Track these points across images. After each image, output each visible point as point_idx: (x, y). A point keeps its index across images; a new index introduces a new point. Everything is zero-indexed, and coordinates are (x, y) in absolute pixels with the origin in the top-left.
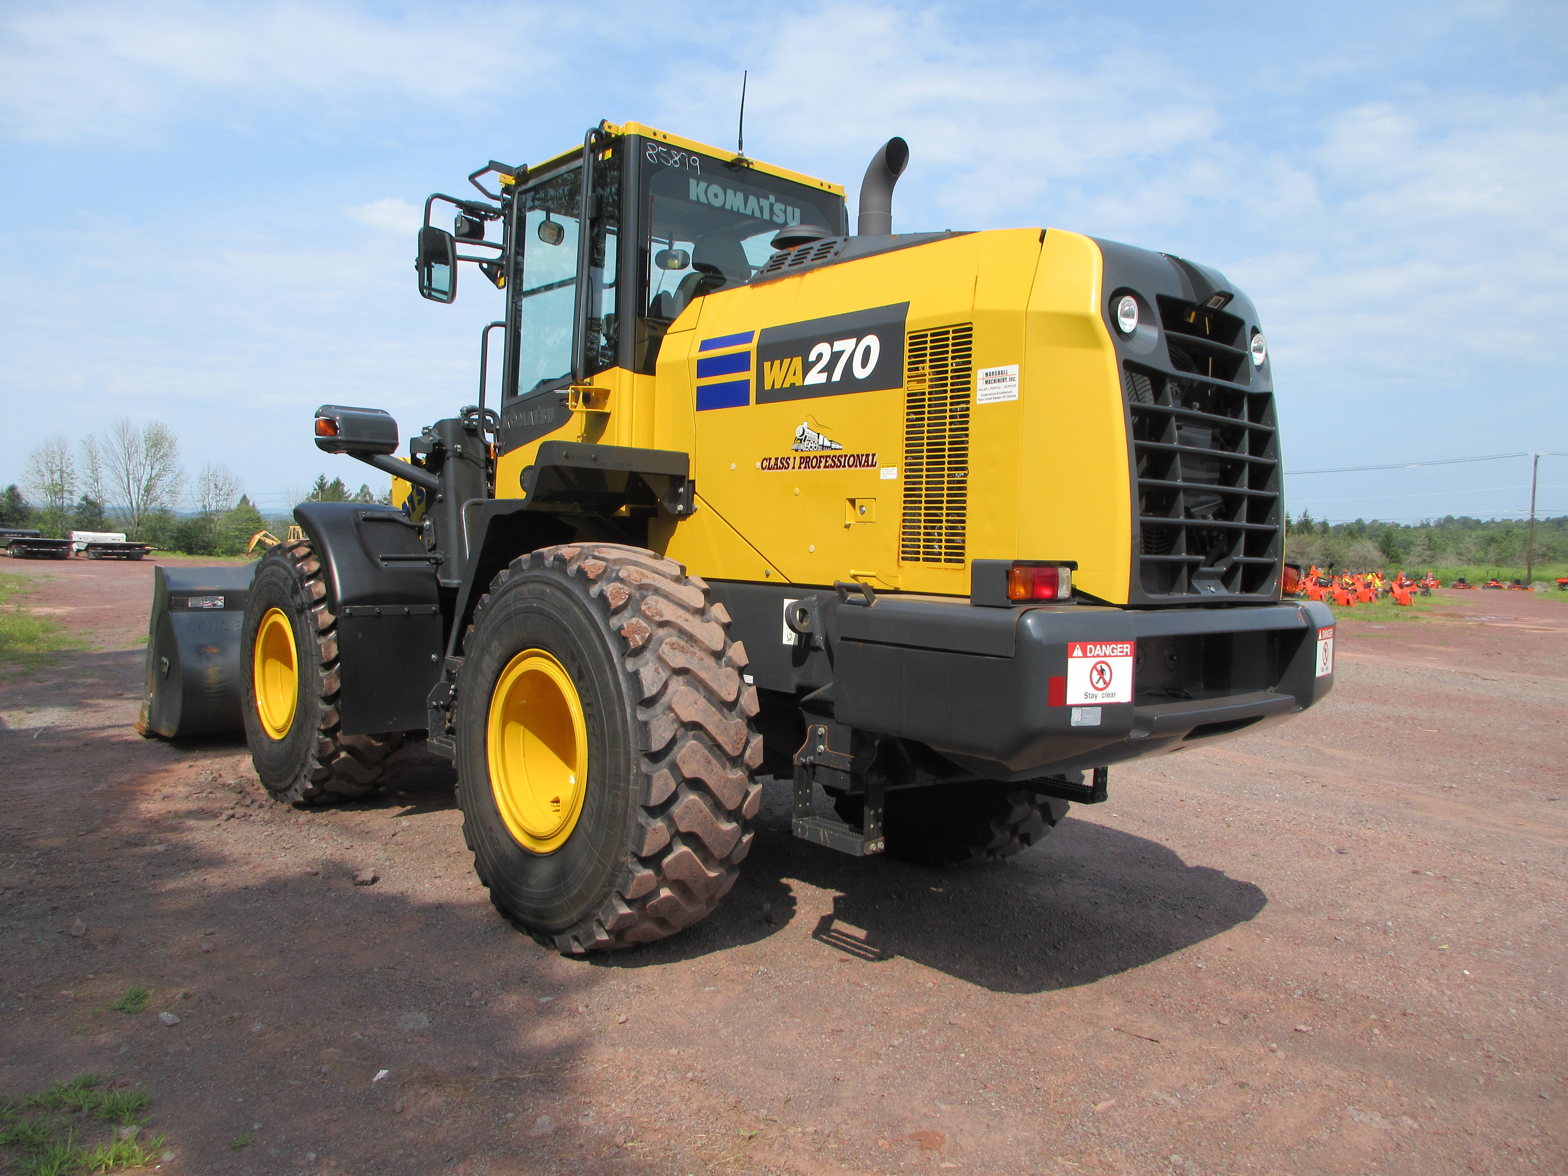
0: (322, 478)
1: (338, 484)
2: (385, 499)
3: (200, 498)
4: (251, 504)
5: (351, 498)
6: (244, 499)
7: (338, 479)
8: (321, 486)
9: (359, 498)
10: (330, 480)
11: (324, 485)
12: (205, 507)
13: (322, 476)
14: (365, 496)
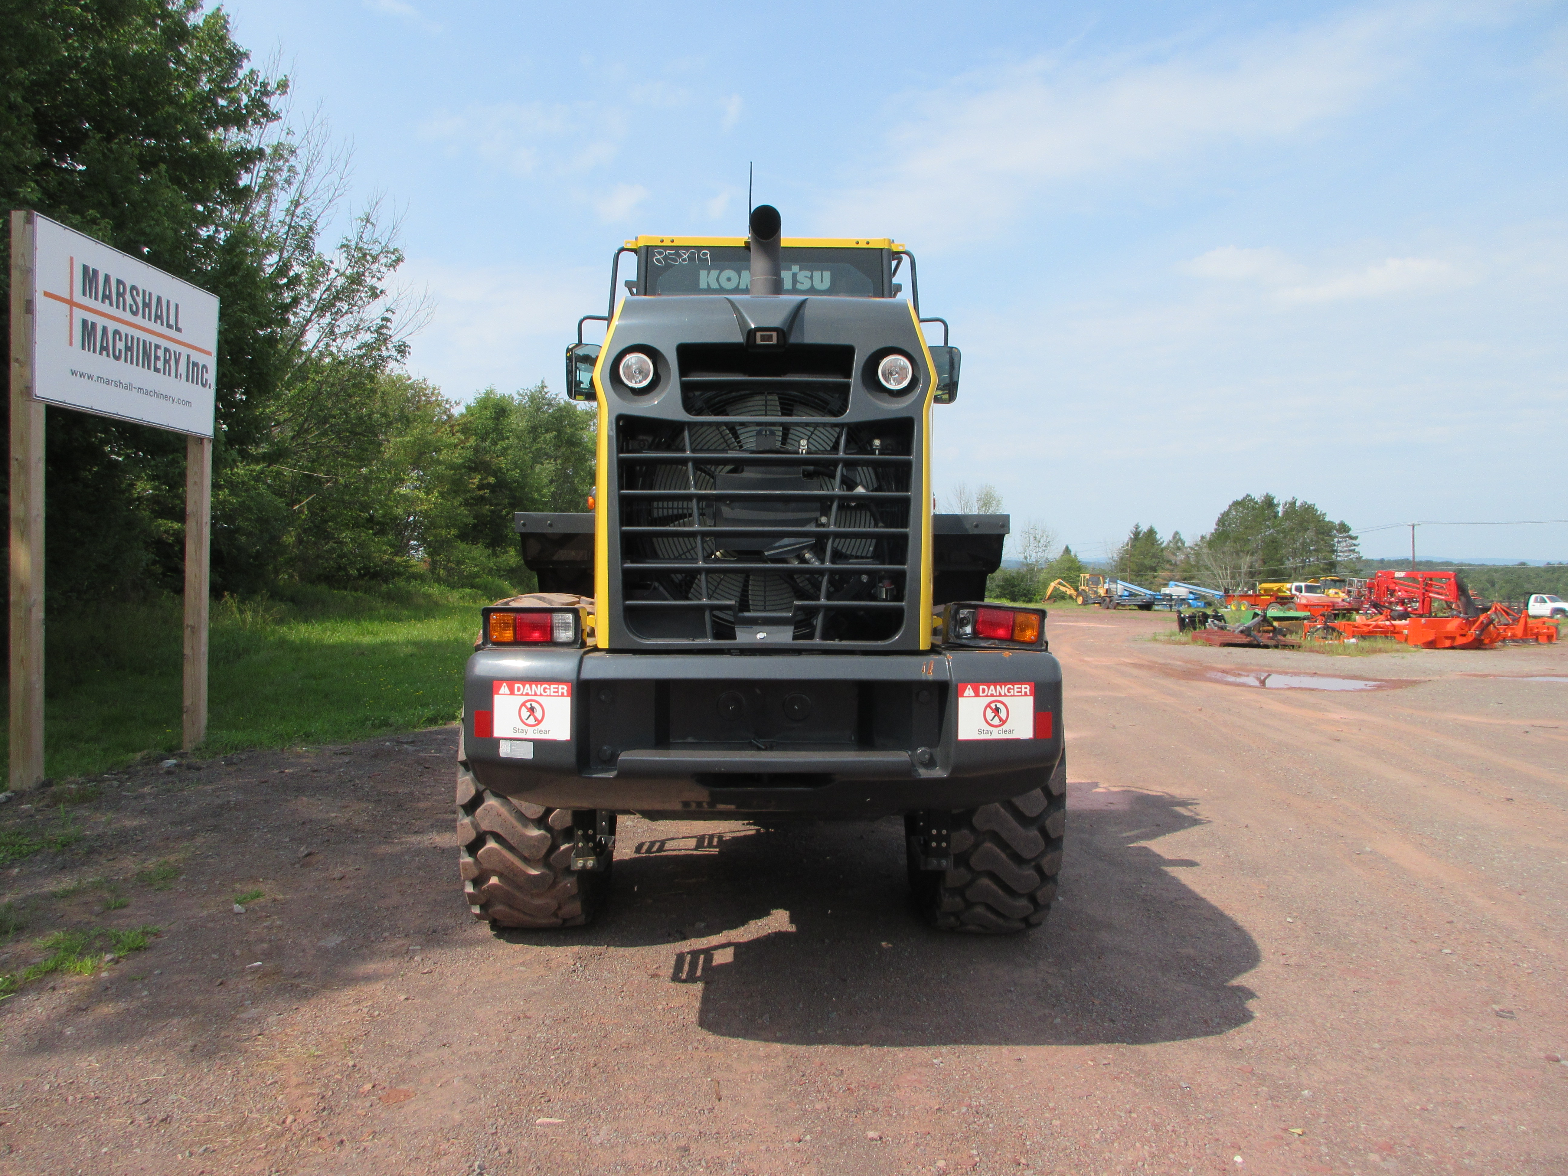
0: (1137, 527)
1: (1151, 532)
2: (1196, 545)
3: (1022, 550)
4: (1072, 553)
5: (1164, 545)
6: (1067, 550)
7: (1151, 527)
8: (1136, 534)
9: (1171, 545)
10: (1144, 528)
11: (1139, 533)
12: (1026, 558)
13: (1137, 525)
14: (1177, 542)
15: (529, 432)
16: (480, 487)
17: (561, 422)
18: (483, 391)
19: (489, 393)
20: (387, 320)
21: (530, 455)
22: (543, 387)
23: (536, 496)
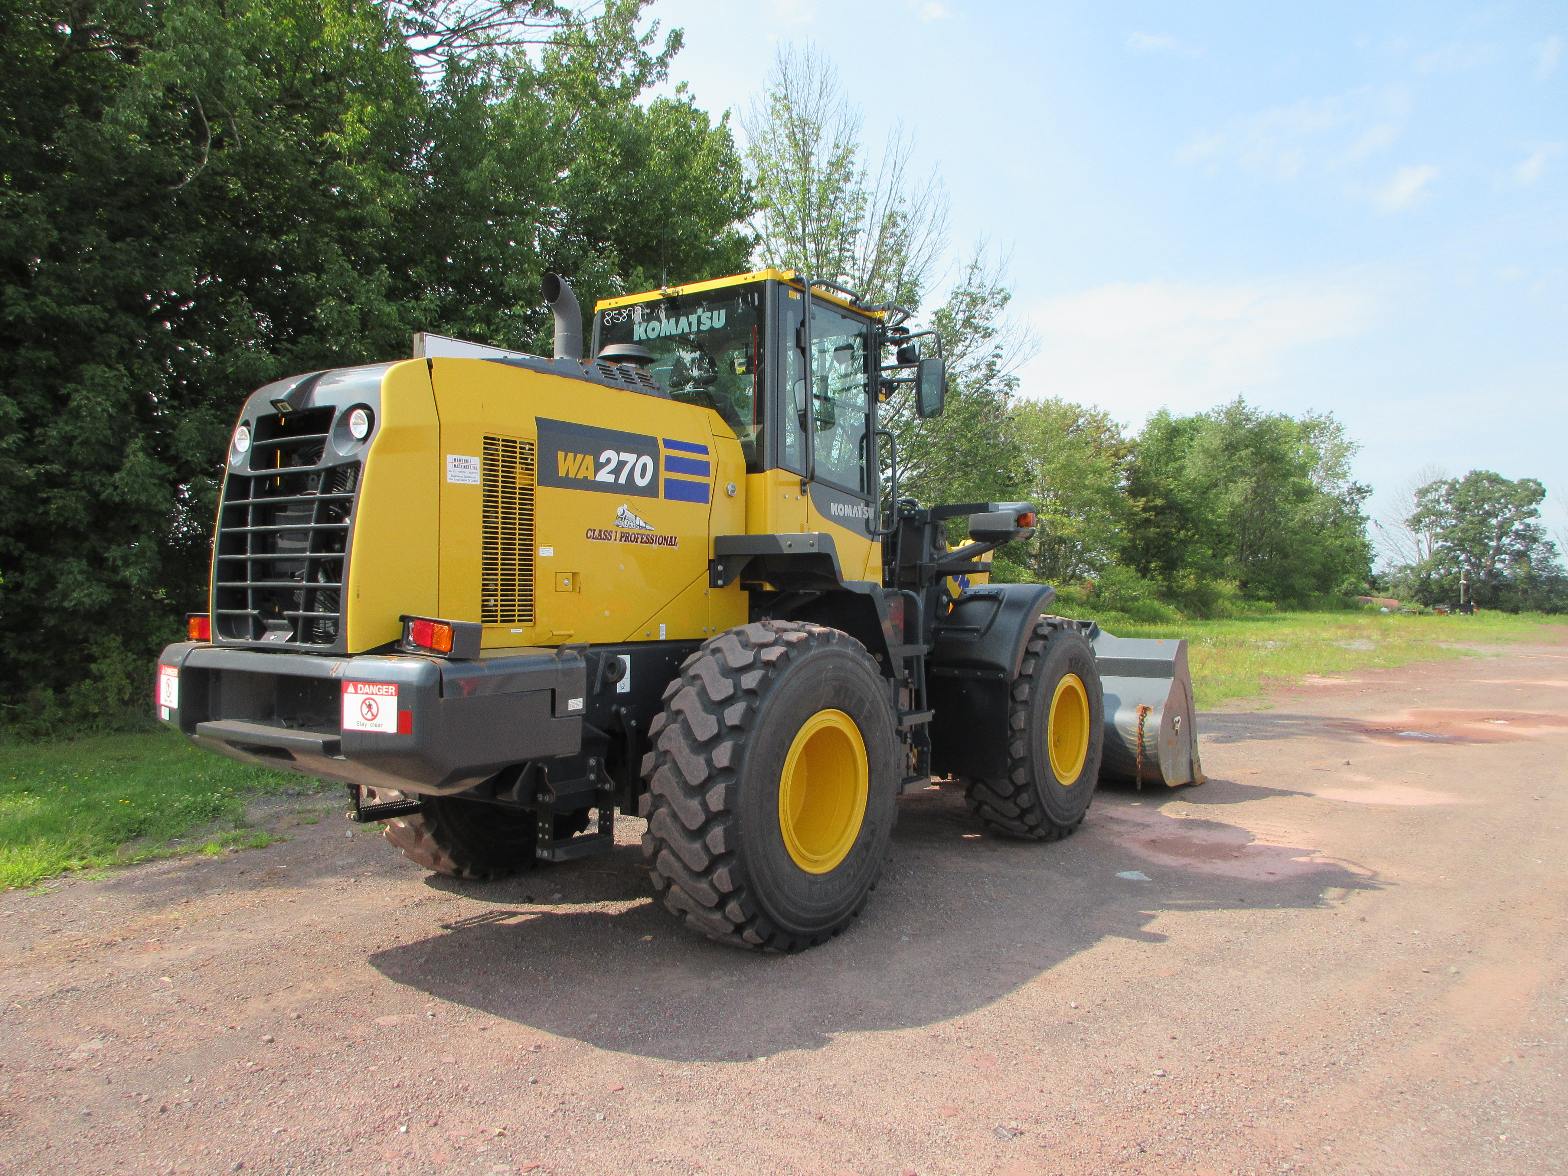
15: (1225, 450)
16: (1145, 510)
17: (1262, 438)
18: (1155, 412)
19: (1162, 414)
20: (998, 356)
21: (1224, 474)
22: (1240, 402)
23: (1210, 517)
